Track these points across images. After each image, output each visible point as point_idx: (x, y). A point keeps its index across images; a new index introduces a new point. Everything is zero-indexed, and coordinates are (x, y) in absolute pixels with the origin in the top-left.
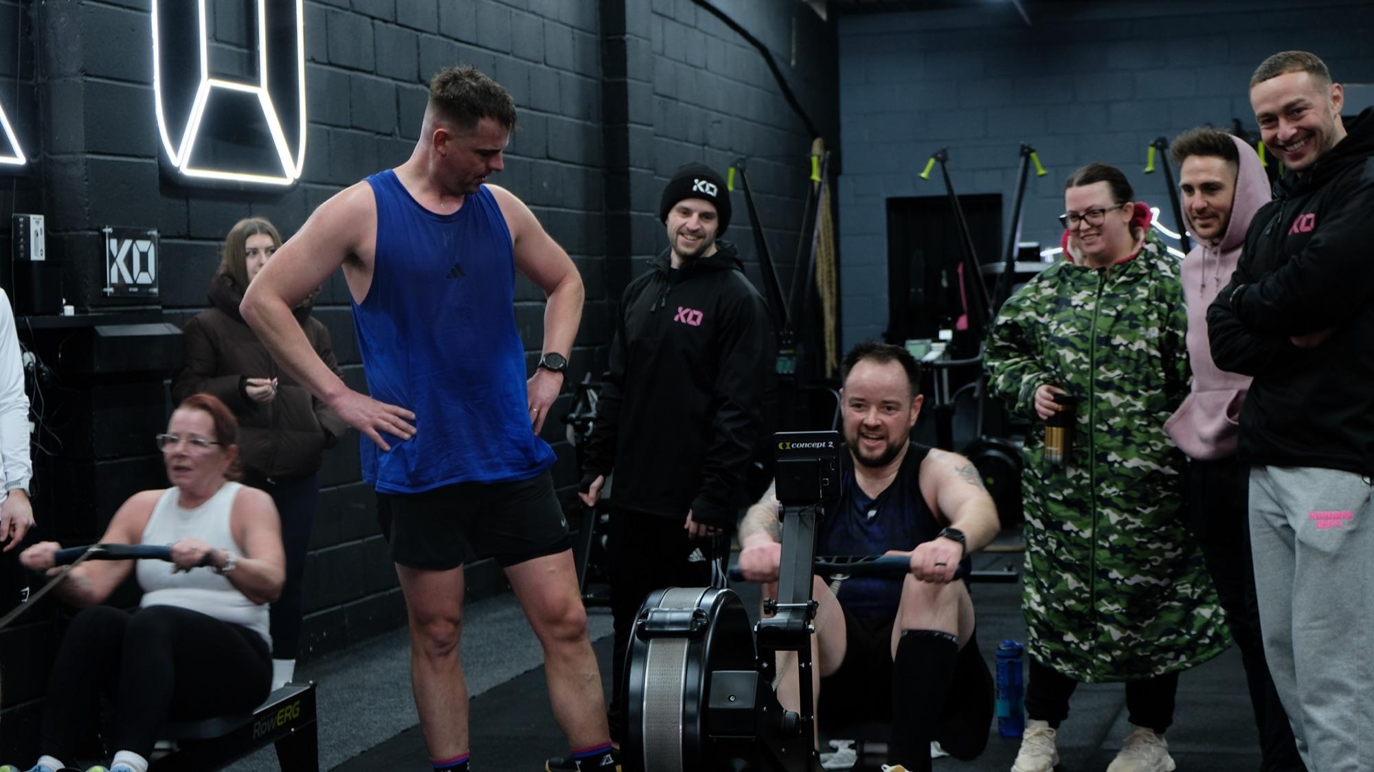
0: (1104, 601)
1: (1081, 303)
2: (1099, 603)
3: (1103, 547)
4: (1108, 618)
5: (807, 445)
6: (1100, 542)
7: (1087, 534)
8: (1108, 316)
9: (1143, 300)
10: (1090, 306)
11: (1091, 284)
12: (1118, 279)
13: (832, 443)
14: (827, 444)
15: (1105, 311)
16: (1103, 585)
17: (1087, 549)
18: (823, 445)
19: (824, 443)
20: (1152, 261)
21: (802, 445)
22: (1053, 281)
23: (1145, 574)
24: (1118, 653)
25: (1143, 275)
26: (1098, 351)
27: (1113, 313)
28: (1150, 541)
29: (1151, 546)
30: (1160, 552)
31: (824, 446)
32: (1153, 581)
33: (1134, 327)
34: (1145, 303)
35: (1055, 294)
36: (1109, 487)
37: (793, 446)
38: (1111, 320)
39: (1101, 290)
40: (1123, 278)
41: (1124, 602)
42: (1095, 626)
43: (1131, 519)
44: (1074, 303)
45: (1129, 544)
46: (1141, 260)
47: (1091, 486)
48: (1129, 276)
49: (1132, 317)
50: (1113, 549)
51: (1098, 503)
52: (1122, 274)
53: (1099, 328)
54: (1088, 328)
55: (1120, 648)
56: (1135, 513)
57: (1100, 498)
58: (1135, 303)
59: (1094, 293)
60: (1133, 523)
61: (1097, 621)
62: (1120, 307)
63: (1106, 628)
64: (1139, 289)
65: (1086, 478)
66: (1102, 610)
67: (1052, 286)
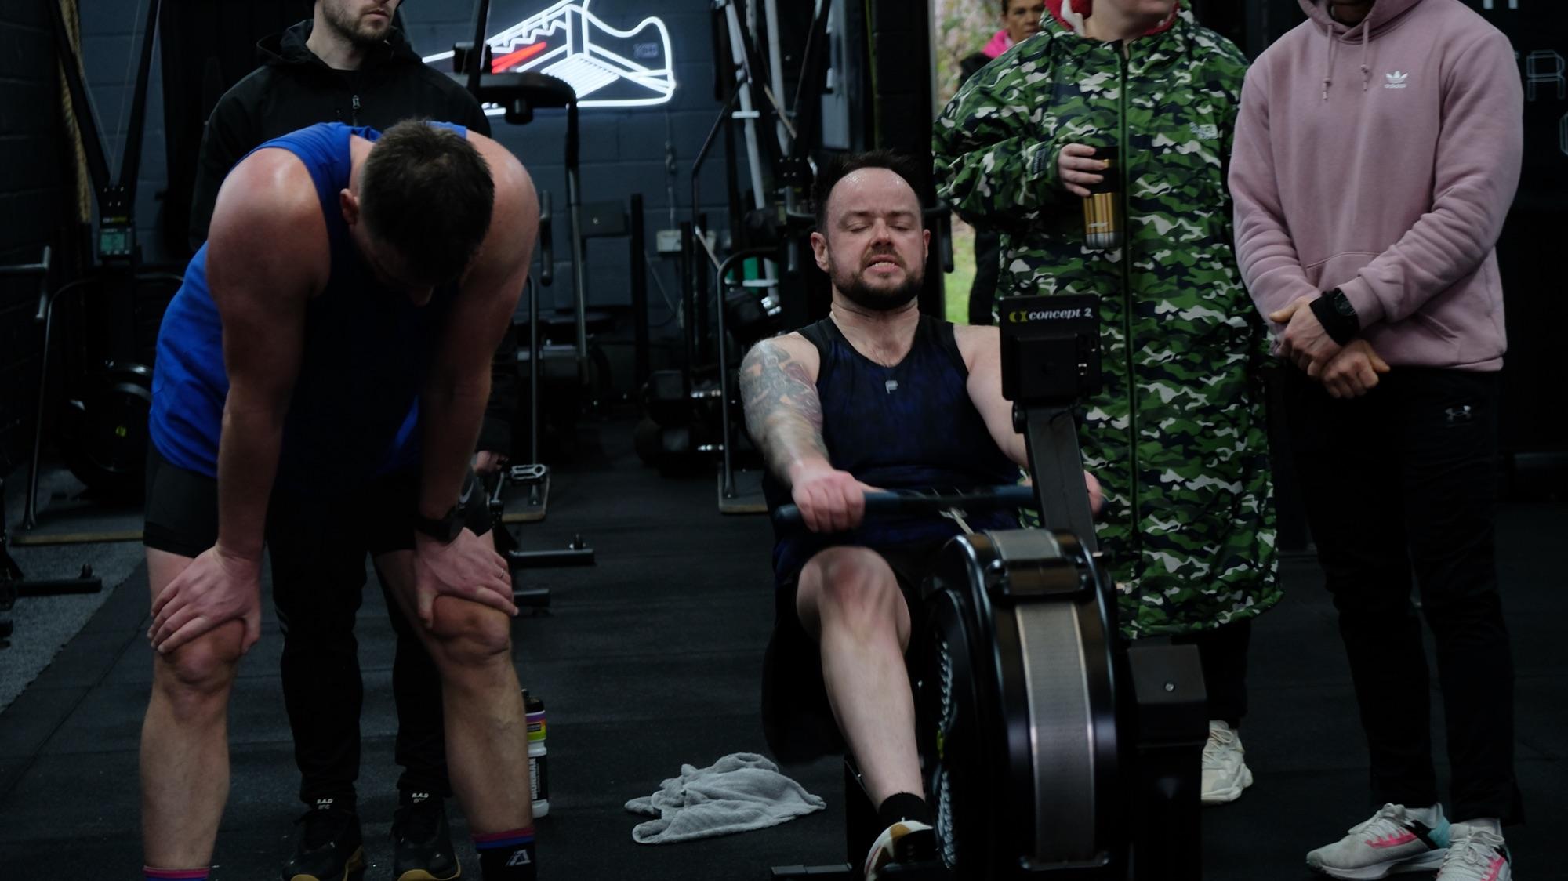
0: (1152, 517)
1: (1098, 89)
2: (1144, 521)
3: (1149, 439)
4: (1160, 542)
5: (1053, 315)
6: (1144, 433)
7: (1123, 422)
8: (1142, 107)
9: (1187, 86)
10: (1114, 94)
11: (1108, 63)
12: (1149, 57)
13: (1090, 310)
14: (1083, 313)
15: (1137, 101)
16: (1150, 495)
17: (1124, 444)
18: (1077, 313)
19: (1078, 311)
20: (1190, 36)
21: (1045, 315)
22: (1041, 62)
23: (1211, 473)
24: (1176, 590)
25: (1180, 54)
26: (1132, 156)
27: (1150, 104)
28: (1217, 426)
29: (1219, 433)
30: (1229, 441)
31: (1078, 315)
32: (1223, 485)
33: (1180, 122)
34: (1190, 91)
35: (1049, 80)
36: (1157, 351)
37: (1031, 316)
38: (1149, 114)
39: (1125, 72)
40: (1156, 57)
41: (1184, 516)
42: (1139, 556)
43: (1193, 395)
44: (1084, 89)
45: (1192, 431)
46: (1177, 32)
47: (1126, 353)
48: (1164, 53)
49: (1175, 108)
50: (1166, 440)
51: (1138, 376)
52: (1154, 50)
53: (1132, 124)
54: (1114, 125)
55: (1178, 584)
56: (1198, 386)
57: (1141, 369)
58: (1174, 90)
59: (1116, 77)
60: (1196, 400)
61: (1141, 548)
62: (1158, 96)
63: (1156, 556)
64: (1177, 73)
65: (1120, 341)
66: (1150, 530)
67: (1041, 70)
